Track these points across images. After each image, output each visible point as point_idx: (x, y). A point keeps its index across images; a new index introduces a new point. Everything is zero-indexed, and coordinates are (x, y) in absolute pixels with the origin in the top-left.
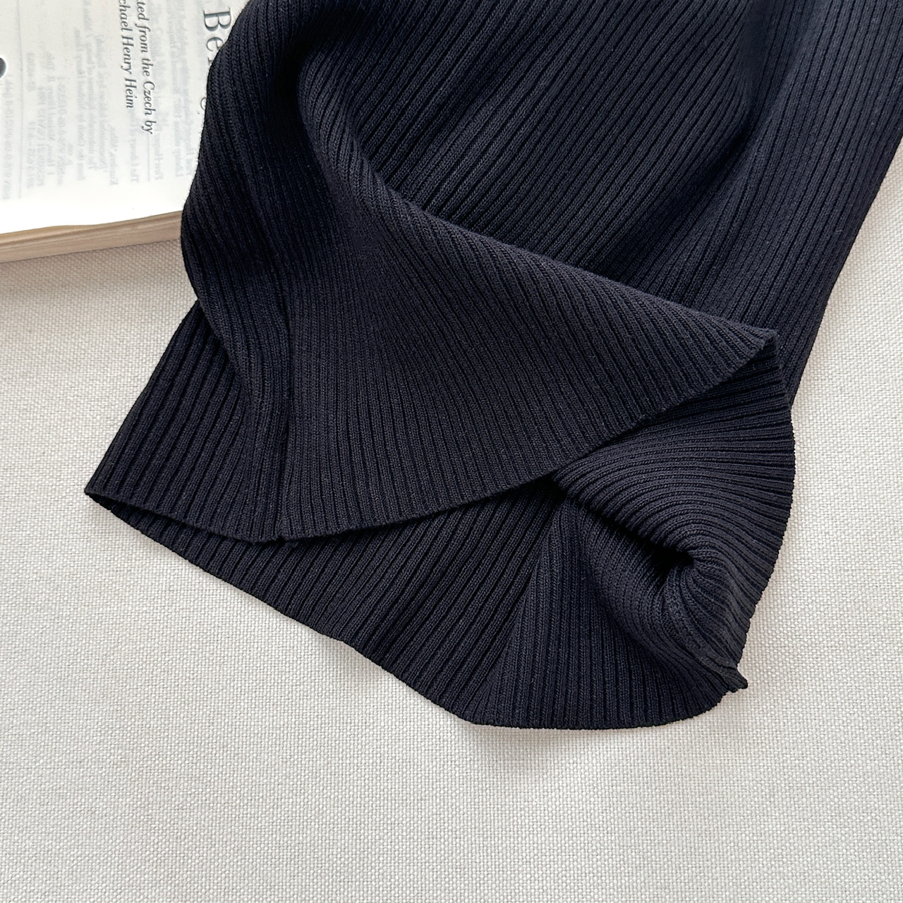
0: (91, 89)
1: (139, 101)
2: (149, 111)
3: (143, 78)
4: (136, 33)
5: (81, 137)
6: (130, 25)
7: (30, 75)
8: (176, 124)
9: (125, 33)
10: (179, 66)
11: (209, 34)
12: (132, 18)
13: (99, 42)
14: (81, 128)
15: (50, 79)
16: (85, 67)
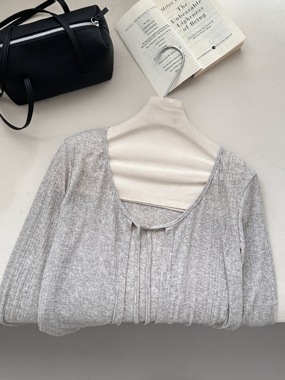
0: (210, 33)
1: (209, 26)
2: (210, 23)
3: (205, 28)
4: (199, 32)
5: (218, 29)
6: (199, 34)
7: (212, 42)
8: (210, 18)
9: (200, 34)
10: (201, 24)
11: (195, 23)
12: (198, 34)
13: (203, 36)
14: (217, 30)
15: (212, 39)
16: (208, 36)
